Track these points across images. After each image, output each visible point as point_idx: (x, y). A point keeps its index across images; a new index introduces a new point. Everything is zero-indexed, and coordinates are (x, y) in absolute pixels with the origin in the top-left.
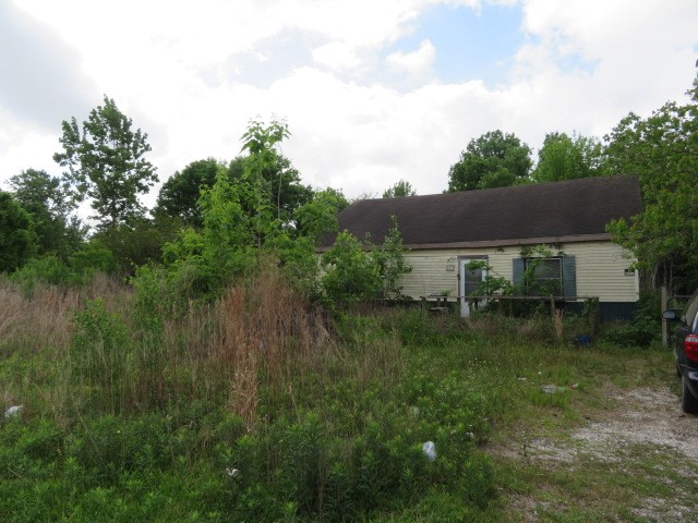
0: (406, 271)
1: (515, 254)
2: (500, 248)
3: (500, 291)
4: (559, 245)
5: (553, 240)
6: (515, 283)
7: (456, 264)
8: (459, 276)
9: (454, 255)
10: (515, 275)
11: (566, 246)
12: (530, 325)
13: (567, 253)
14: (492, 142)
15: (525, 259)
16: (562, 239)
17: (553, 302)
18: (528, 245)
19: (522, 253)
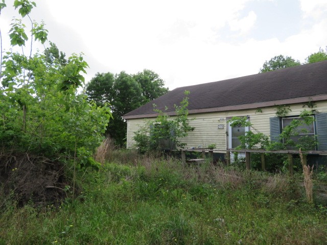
0: (189, 130)
1: (272, 114)
2: (259, 109)
3: (259, 146)
4: (311, 104)
5: (306, 99)
6: (272, 139)
7: (225, 123)
8: (227, 133)
9: (223, 116)
10: (272, 132)
11: (318, 104)
12: (276, 181)
13: (320, 111)
14: (278, 62)
15: (280, 118)
16: (315, 98)
17: (301, 156)
18: (283, 105)
19: (278, 113)
